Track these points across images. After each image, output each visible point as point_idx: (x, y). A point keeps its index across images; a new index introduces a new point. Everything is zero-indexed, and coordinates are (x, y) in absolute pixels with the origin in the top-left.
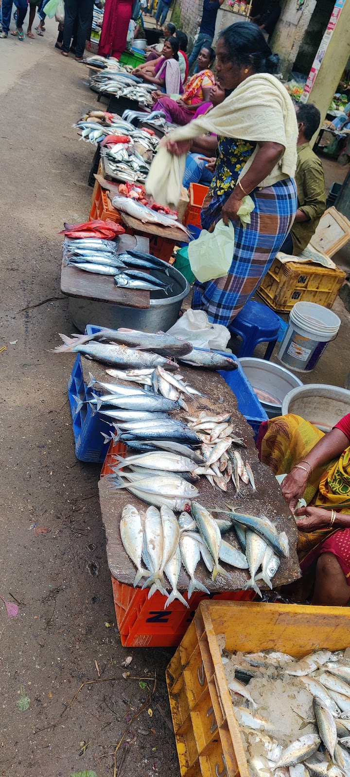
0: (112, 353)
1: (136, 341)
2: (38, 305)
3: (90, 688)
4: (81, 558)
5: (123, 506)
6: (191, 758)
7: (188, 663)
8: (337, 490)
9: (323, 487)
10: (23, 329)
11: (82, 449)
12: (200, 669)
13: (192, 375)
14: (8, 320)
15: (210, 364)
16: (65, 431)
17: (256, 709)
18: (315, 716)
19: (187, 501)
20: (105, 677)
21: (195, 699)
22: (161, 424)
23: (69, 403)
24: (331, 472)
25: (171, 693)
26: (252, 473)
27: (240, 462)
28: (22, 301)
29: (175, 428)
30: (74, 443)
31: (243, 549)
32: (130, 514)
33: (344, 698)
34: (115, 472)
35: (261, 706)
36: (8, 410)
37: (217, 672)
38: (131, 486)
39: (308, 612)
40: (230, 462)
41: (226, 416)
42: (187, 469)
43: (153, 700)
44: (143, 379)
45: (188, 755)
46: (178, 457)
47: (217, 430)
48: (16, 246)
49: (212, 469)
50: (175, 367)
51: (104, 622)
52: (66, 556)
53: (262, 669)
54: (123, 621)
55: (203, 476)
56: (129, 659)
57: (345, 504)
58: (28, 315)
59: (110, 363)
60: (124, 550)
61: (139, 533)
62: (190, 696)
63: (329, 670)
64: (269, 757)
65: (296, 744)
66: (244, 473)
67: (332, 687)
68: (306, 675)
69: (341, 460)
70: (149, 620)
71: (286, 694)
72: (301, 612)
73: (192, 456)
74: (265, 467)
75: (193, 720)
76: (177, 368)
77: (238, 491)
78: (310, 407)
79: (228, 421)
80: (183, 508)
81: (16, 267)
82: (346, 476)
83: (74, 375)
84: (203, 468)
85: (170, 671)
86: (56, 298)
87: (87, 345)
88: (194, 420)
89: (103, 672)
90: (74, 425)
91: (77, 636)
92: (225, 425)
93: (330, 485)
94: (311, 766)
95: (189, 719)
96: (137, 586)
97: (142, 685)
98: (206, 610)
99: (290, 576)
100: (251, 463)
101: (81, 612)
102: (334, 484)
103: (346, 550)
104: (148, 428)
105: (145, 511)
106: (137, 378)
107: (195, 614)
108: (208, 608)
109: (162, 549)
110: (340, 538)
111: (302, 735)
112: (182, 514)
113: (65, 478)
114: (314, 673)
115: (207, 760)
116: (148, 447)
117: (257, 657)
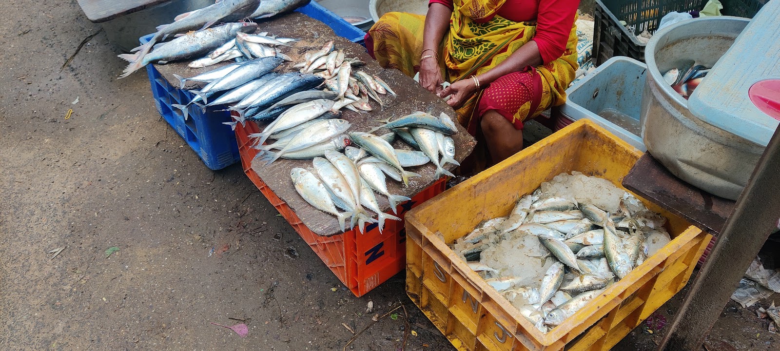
0: (183, 45)
1: (200, 21)
2: (76, 53)
3: (352, 347)
4: (274, 251)
5: (288, 174)
6: (469, 345)
7: (422, 273)
8: (464, 57)
9: (450, 62)
10: (76, 84)
11: (212, 159)
12: (436, 270)
13: (275, 27)
14: (54, 83)
15: (285, 6)
16: (184, 154)
17: (498, 273)
18: (548, 249)
19: (344, 136)
20: (359, 330)
21: (445, 297)
22: (275, 84)
23: (171, 126)
24: (449, 46)
25: (422, 307)
26: (384, 82)
27: (368, 79)
28: (57, 58)
29: (291, 79)
30: (200, 159)
31: (416, 147)
32: (300, 175)
33: (561, 223)
34: (260, 150)
35: (501, 269)
36: (115, 166)
37: (453, 260)
38: (285, 153)
39: (497, 171)
40: (360, 83)
41: (331, 44)
42: (326, 109)
43: (411, 322)
44: (231, 54)
45: (465, 344)
46: (311, 103)
47: (331, 61)
48: (13, 8)
49: (347, 98)
50: (254, 26)
51: (329, 289)
52: (259, 258)
53: (485, 241)
54: (346, 276)
55: (344, 109)
56: (370, 304)
57: (477, 64)
58: (72, 68)
59: (188, 56)
60: (314, 208)
61: (319, 186)
62: (440, 298)
63: (537, 209)
64: (531, 302)
65: (546, 279)
66: (378, 86)
67: (547, 221)
68: (522, 224)
69: (452, 29)
70: (368, 262)
71: (515, 248)
72: (491, 174)
73: (323, 95)
74: (393, 71)
75: (454, 314)
76: (255, 27)
77: (381, 104)
78: (395, 7)
79: (335, 49)
80: (343, 144)
81: (27, 29)
82: (464, 40)
83: (158, 96)
84: (339, 101)
85: (410, 291)
86: (90, 37)
87: (154, 52)
88: (303, 64)
89: (355, 328)
90: (189, 143)
91: (314, 315)
92: (335, 53)
93: (455, 56)
94: (567, 288)
95: (451, 315)
96: (346, 230)
97: (395, 317)
98: (413, 219)
99: (468, 147)
100: (379, 75)
101: (304, 294)
102: (457, 54)
103: (501, 101)
104: (266, 93)
105: (312, 166)
106: (224, 56)
107: (406, 229)
108: (414, 217)
109: (348, 186)
110: (491, 93)
111: (546, 270)
112: (346, 149)
113: (213, 194)
114: (526, 219)
115: (484, 336)
116: (277, 111)
117: (475, 234)
